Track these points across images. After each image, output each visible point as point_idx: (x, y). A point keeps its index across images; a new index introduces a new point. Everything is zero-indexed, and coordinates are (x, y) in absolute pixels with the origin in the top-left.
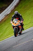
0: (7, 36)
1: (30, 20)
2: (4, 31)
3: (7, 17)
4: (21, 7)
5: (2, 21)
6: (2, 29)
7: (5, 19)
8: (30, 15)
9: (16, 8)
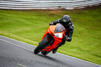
0: (35, 41)
1: (91, 48)
2: (37, 28)
3: (61, 12)
4: (94, 16)
5: (47, 11)
6: (38, 23)
7: (55, 13)
8: (98, 39)
9: (86, 12)
